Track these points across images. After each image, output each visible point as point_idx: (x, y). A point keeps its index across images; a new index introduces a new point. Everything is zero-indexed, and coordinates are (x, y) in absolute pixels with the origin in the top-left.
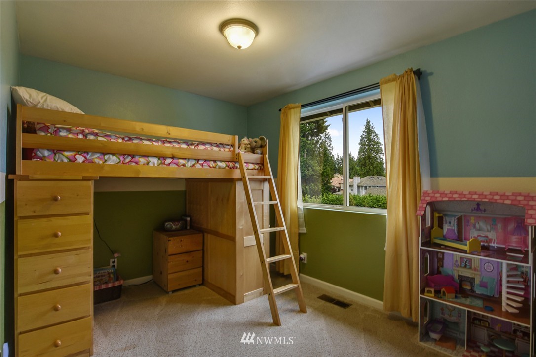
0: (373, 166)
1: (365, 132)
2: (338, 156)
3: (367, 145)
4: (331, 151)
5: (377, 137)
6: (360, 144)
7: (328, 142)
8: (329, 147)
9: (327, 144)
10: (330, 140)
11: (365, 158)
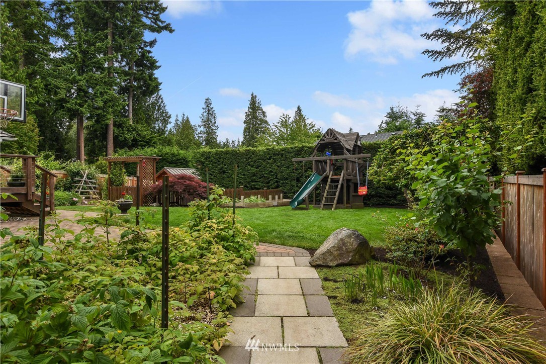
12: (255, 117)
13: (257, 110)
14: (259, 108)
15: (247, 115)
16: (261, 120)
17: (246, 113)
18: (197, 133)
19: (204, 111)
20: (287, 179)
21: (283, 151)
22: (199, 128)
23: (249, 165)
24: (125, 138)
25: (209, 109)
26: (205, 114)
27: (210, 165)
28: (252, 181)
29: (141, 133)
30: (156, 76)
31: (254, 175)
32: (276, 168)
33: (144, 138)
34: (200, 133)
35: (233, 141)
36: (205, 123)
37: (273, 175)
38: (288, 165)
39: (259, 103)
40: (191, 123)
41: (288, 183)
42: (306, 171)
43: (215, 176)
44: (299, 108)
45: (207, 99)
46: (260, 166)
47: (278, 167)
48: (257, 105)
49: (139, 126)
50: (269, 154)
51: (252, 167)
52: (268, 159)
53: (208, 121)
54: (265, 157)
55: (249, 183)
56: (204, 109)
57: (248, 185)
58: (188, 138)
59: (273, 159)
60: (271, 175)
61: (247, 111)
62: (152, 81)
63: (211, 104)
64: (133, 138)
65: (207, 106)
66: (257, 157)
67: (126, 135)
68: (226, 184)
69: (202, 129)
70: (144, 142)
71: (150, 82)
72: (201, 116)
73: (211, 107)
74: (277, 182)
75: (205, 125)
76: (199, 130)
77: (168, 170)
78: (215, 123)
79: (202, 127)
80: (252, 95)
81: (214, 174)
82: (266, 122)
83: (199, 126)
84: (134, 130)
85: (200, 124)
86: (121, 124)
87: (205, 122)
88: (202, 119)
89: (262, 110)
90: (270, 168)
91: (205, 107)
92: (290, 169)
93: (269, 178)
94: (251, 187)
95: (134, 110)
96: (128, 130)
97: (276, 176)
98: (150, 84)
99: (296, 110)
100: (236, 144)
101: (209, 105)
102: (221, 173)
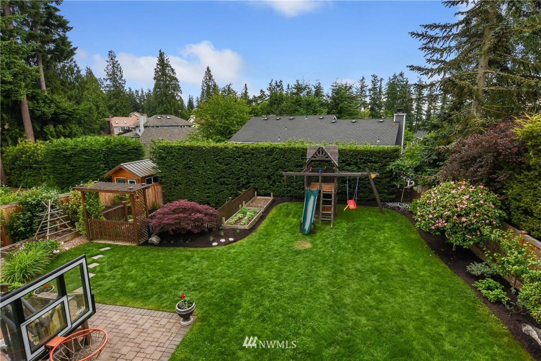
0: (170, 103)
1: (159, 64)
2: (142, 92)
3: (163, 81)
4: (124, 85)
5: (173, 72)
6: (155, 78)
7: (119, 73)
8: (120, 79)
9: (117, 75)
10: (120, 71)
11: (161, 95)
12: (164, 74)
13: (166, 67)
14: (168, 65)
15: (157, 72)
16: (170, 77)
17: (155, 69)
18: (103, 86)
19: (108, 64)
20: (258, 177)
21: (253, 150)
22: (105, 82)
23: (217, 162)
24: (44, 113)
25: (113, 62)
26: (110, 67)
27: (173, 161)
28: (221, 177)
29: (60, 105)
30: (69, 40)
31: (223, 172)
32: (247, 166)
33: (64, 110)
34: (107, 87)
35: (136, 91)
36: (111, 77)
37: (243, 172)
38: (260, 164)
39: (167, 60)
40: (96, 76)
41: (259, 181)
42: (277, 170)
43: (179, 171)
44: (208, 68)
45: (110, 52)
46: (230, 164)
47: (248, 164)
48: (165, 62)
49: (56, 97)
50: (238, 152)
51: (220, 163)
52: (237, 157)
53: (114, 74)
54: (235, 155)
55: (218, 179)
56: (108, 61)
57: (217, 181)
58: (95, 92)
59: (243, 157)
60: (241, 172)
61: (156, 68)
62: (66, 46)
63: (115, 57)
64: (53, 112)
65: (112, 59)
66: (227, 156)
67: (43, 109)
68: (193, 179)
69: (108, 82)
70: (66, 114)
71: (63, 47)
72: (106, 69)
73: (116, 60)
74: (247, 178)
75: (111, 79)
76: (106, 83)
77: (125, 166)
78: (122, 77)
79: (108, 81)
80: (160, 51)
81: (179, 169)
82: (176, 79)
83: (104, 79)
84: (52, 102)
85: (106, 77)
86: (35, 96)
87: (111, 75)
88: (108, 73)
89: (171, 67)
90: (241, 166)
91: (108, 60)
92: (261, 168)
93: (239, 175)
94: (221, 183)
95: (46, 77)
96: (44, 102)
97: (247, 173)
98: (64, 50)
99: (206, 70)
100: (140, 93)
101: (113, 58)
102: (186, 168)
